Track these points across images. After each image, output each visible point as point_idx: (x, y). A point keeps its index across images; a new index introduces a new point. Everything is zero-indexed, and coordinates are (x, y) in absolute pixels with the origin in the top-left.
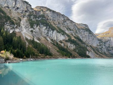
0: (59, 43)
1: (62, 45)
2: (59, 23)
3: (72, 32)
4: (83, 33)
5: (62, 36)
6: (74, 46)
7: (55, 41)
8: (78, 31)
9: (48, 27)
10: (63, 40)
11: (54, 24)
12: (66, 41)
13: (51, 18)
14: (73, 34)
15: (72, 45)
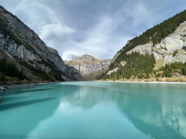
0: (29, 63)
1: (34, 66)
2: (26, 38)
3: (43, 53)
4: (53, 57)
5: (33, 54)
6: (50, 69)
7: (21, 59)
8: (49, 54)
9: (8, 37)
10: (34, 60)
11: (19, 36)
12: (39, 62)
13: (13, 26)
14: (45, 56)
15: (47, 68)
